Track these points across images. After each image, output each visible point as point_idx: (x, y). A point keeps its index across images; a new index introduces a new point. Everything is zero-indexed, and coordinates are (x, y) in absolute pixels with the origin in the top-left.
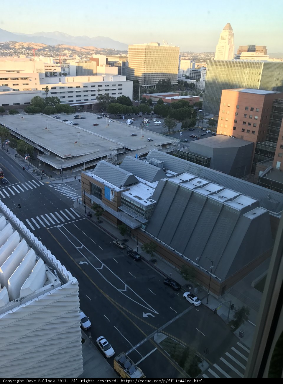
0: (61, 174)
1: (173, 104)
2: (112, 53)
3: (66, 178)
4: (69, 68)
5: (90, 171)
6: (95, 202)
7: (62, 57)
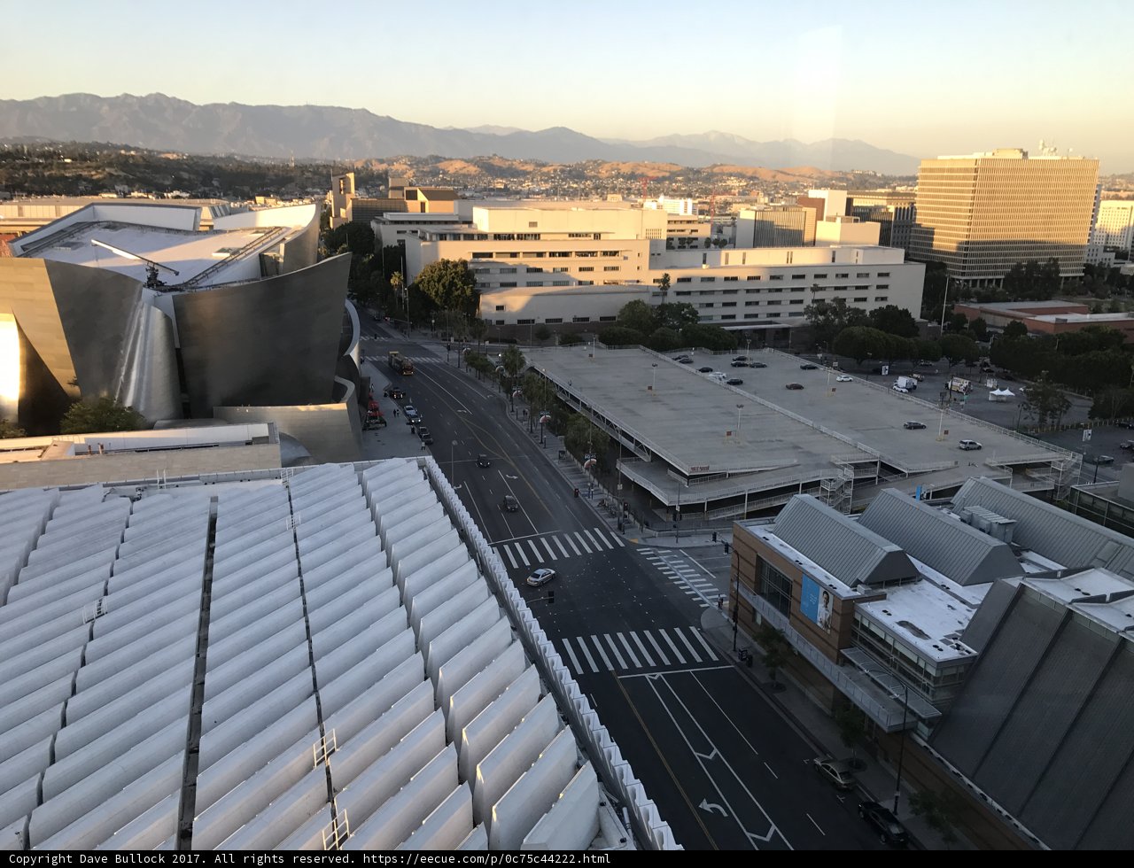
0: (675, 519)
1: (1060, 336)
2: (867, 184)
3: (688, 535)
4: (733, 225)
5: (762, 522)
6: (767, 622)
7: (718, 198)
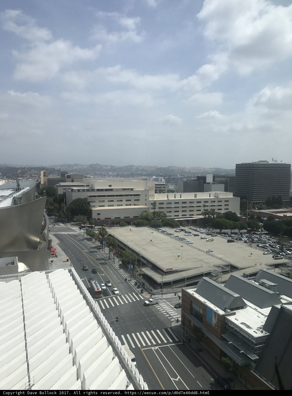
0: (161, 288)
3: (166, 294)
5: (192, 288)
6: (195, 325)
